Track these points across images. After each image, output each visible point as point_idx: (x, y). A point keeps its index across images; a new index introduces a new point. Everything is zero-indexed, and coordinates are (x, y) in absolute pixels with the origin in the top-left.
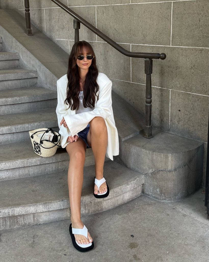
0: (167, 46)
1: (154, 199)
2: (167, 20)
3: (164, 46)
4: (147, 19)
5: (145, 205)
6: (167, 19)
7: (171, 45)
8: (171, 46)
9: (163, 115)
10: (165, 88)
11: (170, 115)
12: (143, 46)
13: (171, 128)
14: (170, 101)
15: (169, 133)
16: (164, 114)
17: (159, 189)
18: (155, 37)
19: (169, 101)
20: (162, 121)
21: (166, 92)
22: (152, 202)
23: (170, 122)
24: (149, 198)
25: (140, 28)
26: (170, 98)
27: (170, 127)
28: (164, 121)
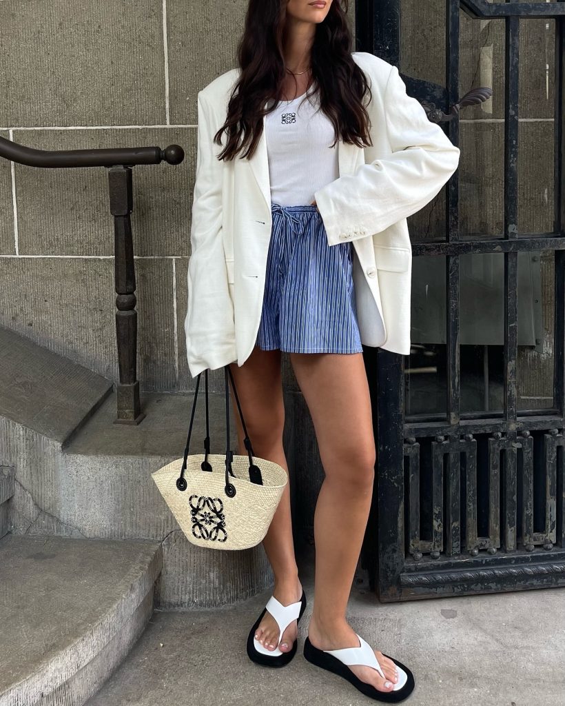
0: (153, 127)
1: (203, 609)
2: (147, 48)
3: (144, 127)
4: (73, 46)
5: (188, 639)
6: (150, 46)
7: (168, 122)
8: (168, 126)
9: (149, 343)
10: (153, 257)
11: (176, 338)
12: (61, 132)
13: (180, 376)
14: (175, 293)
15: (177, 394)
16: (154, 338)
17: (216, 569)
18: (107, 103)
19: (172, 296)
20: (147, 364)
21: (159, 267)
22: (202, 620)
23: (176, 358)
24: (184, 613)
25: (48, 75)
26: (174, 282)
27: (177, 375)
28: (154, 362)
